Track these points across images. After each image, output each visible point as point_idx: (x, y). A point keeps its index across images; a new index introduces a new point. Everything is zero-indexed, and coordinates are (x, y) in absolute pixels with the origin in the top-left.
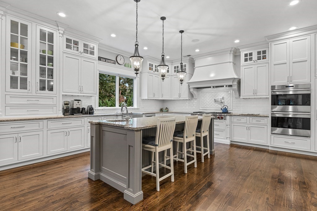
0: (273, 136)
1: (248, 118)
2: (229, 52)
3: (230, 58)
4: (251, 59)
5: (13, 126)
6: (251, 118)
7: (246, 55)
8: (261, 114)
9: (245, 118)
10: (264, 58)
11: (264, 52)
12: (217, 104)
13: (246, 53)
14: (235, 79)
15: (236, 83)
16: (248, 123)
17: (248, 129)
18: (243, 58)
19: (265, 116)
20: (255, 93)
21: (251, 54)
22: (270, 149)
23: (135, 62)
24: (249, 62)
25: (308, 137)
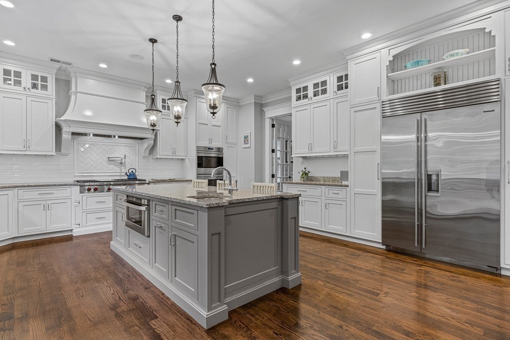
7: (164, 101)
8: (177, 178)
13: (163, 97)
18: (160, 103)
23: (210, 94)
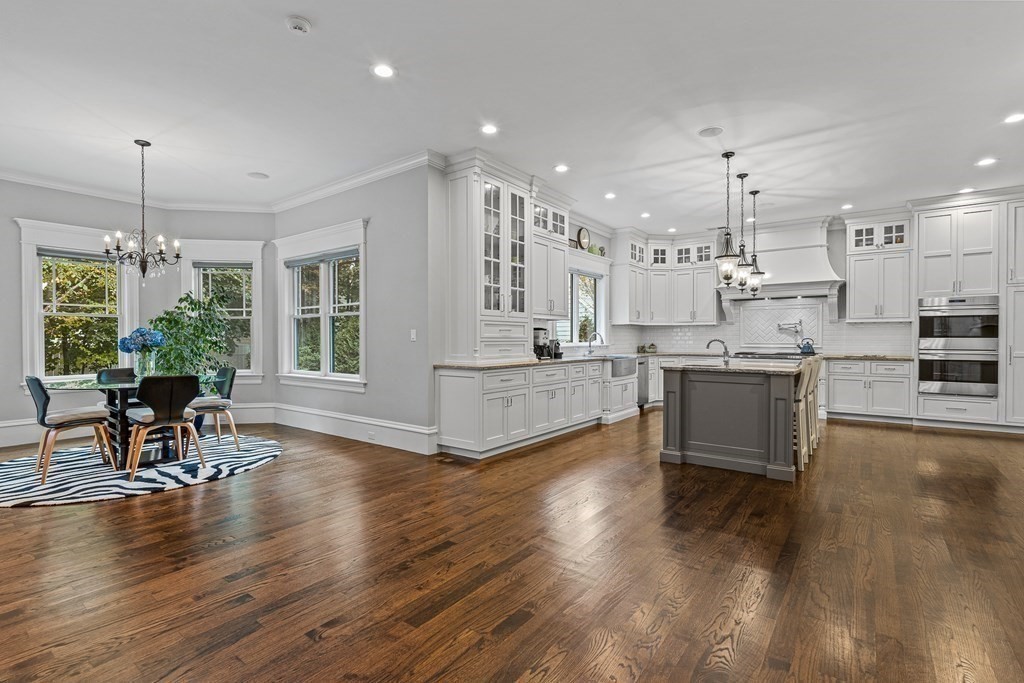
0: (921, 399)
1: (868, 363)
2: (820, 224)
3: (821, 237)
4: (870, 242)
5: (502, 377)
6: (874, 364)
7: (859, 233)
9: (861, 363)
10: (900, 240)
11: (900, 229)
12: (784, 336)
13: (859, 228)
14: (836, 281)
15: (835, 292)
16: (868, 373)
17: (869, 385)
18: (851, 238)
19: (905, 360)
20: (879, 311)
21: (870, 232)
22: (916, 423)
24: (864, 248)
25: (995, 396)
